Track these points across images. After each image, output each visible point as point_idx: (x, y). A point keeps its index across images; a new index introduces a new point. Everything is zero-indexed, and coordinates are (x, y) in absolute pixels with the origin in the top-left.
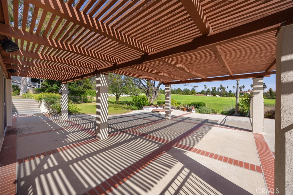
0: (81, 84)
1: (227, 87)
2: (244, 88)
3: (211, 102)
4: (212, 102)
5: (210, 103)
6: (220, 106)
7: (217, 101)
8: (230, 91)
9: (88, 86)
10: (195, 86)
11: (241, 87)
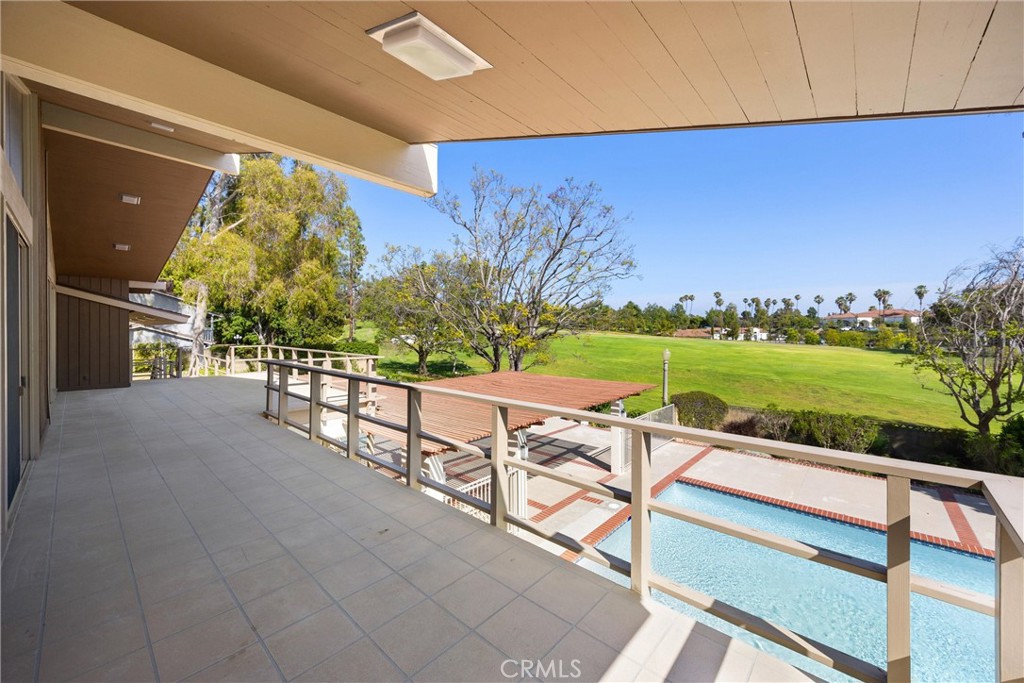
0: (313, 314)
1: (797, 298)
2: (851, 300)
3: (702, 368)
4: (705, 367)
5: (698, 371)
6: (724, 380)
7: (724, 363)
8: (812, 312)
9: (336, 318)
10: (683, 296)
11: (842, 298)
